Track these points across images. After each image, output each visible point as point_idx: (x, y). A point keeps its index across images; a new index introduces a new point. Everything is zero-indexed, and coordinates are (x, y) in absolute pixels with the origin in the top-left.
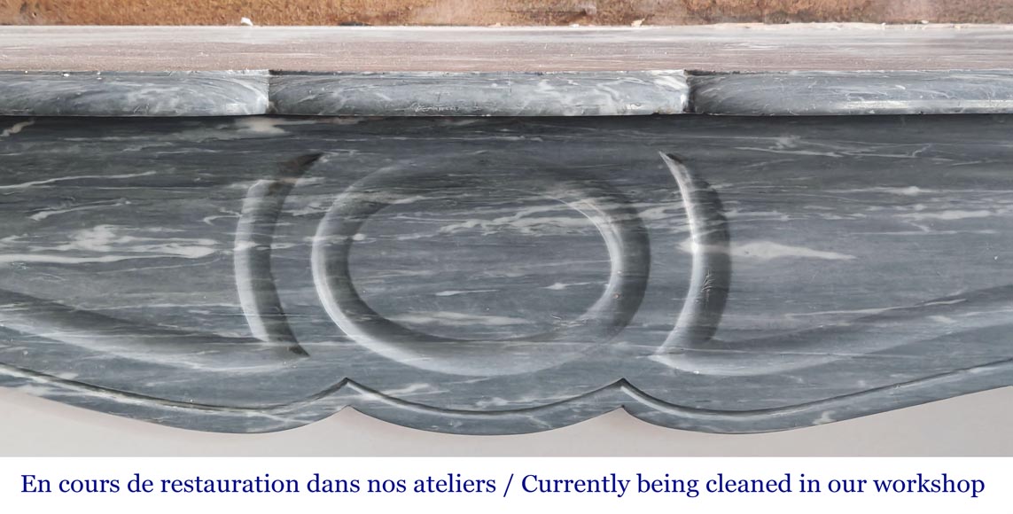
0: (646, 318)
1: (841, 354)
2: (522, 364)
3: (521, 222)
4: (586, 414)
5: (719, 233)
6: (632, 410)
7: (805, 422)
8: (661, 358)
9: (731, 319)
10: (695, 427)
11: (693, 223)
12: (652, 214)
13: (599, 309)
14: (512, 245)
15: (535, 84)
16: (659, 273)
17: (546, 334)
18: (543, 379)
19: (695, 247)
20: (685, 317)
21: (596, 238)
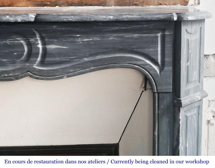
0: (32, 59)
1: (68, 65)
2: (10, 68)
3: (8, 42)
4: (22, 77)
5: (44, 44)
6: (31, 76)
7: (62, 78)
8: (35, 66)
9: (47, 59)
10: (42, 79)
11: (39, 42)
12: (32, 40)
13: (23, 58)
14: (7, 46)
15: (6, 16)
16: (34, 51)
17: (14, 63)
18: (14, 71)
19: (40, 46)
20: (39, 59)
21: (22, 45)
